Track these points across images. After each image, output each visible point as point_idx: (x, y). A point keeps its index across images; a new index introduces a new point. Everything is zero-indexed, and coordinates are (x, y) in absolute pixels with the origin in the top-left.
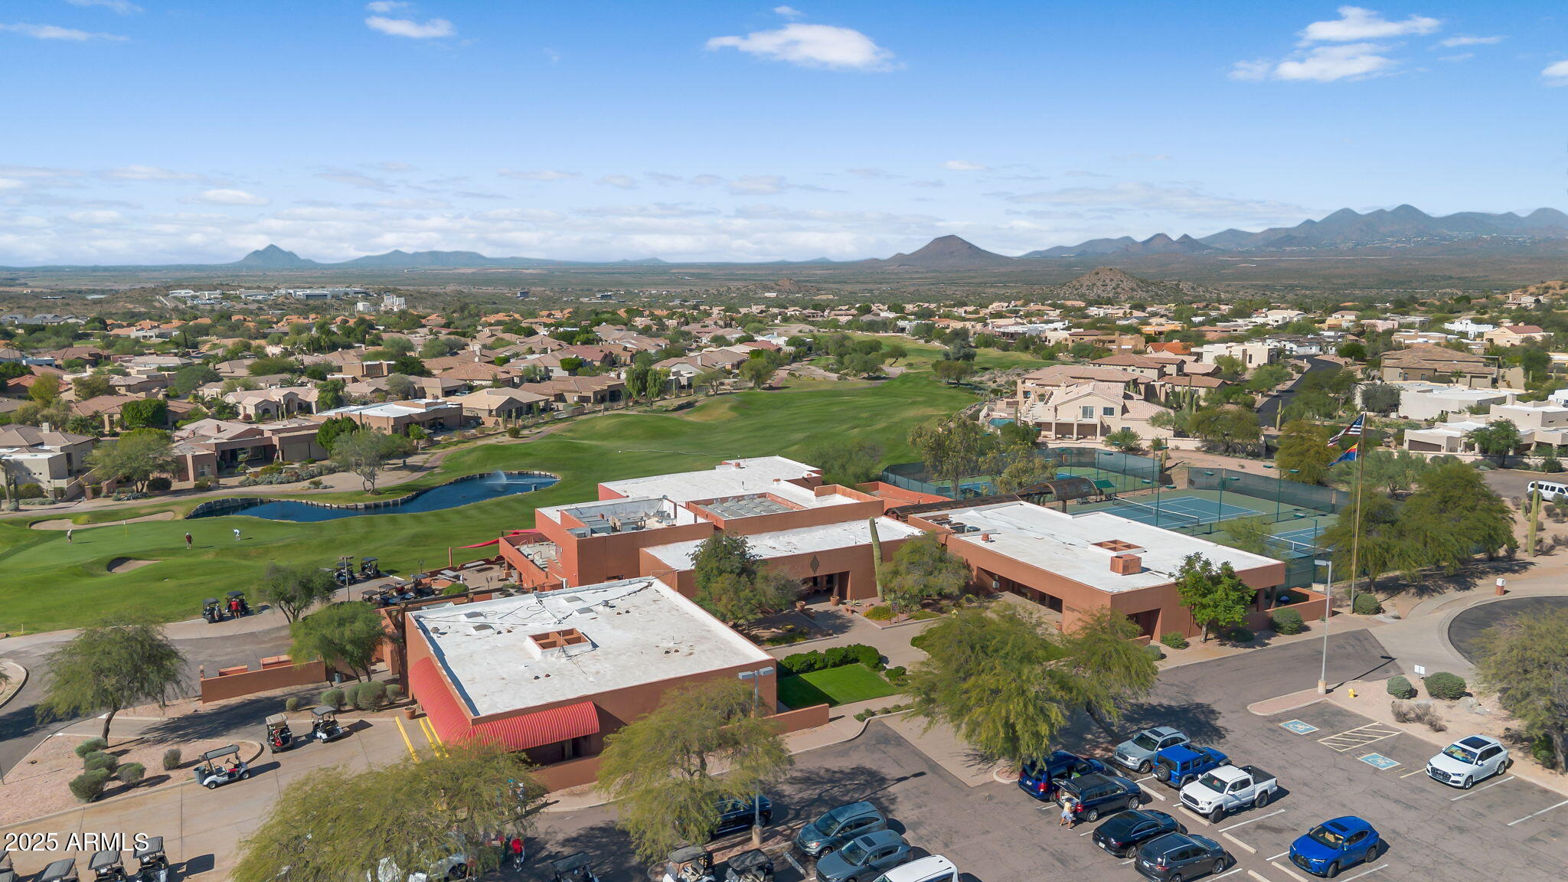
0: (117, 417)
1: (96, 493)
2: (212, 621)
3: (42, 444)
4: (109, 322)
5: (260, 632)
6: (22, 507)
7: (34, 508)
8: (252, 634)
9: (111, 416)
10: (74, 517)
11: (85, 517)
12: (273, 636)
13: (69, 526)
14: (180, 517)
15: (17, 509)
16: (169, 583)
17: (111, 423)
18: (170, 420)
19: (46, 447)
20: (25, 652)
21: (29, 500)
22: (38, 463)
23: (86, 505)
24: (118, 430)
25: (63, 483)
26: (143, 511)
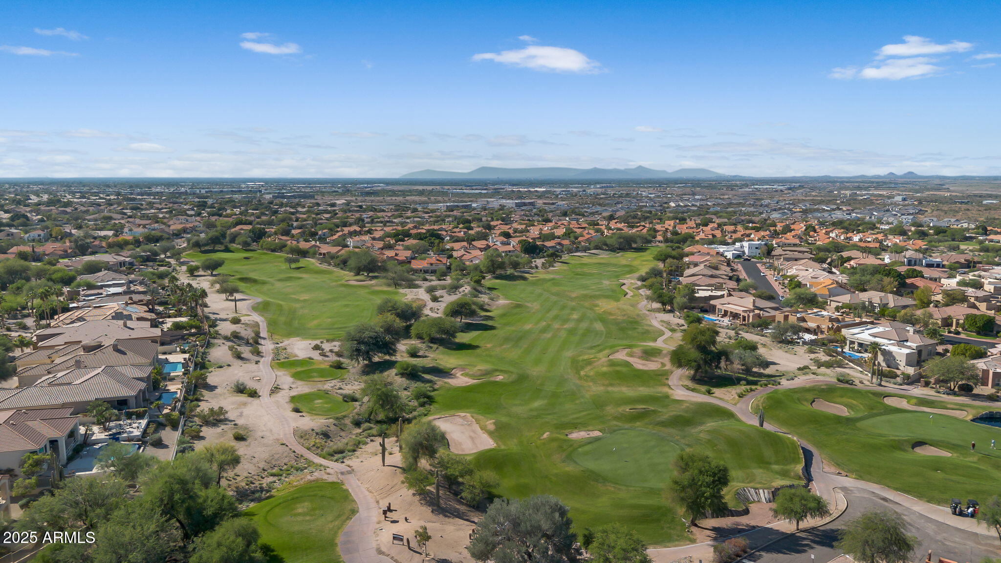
0: (961, 322)
1: (927, 384)
2: (954, 513)
3: (907, 341)
4: (989, 228)
5: (981, 535)
6: (883, 383)
7: (890, 386)
8: (976, 534)
9: (958, 320)
10: (908, 398)
11: (914, 401)
12: (989, 542)
13: (904, 404)
14: (970, 417)
15: (880, 385)
16: (940, 475)
17: (958, 324)
18: (995, 329)
19: (909, 344)
20: (851, 491)
21: (888, 379)
22: (901, 353)
23: (918, 391)
24: (960, 330)
25: (911, 371)
26: (949, 406)
